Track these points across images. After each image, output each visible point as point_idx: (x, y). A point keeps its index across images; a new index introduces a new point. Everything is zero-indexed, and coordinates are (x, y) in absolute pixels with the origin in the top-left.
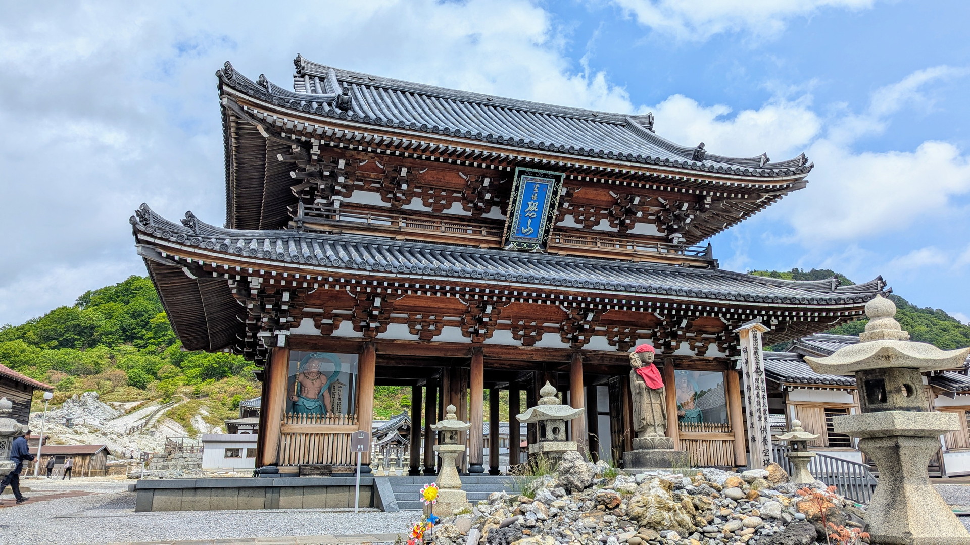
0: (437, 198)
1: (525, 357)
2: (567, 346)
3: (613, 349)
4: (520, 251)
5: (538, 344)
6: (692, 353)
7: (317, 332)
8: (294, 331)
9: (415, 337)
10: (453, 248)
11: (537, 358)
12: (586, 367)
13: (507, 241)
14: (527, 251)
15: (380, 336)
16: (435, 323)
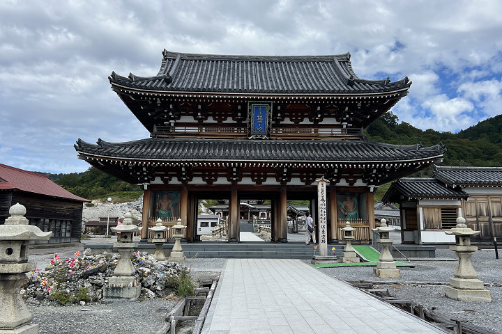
0: (220, 115)
1: (257, 190)
2: (279, 183)
3: (303, 184)
4: (257, 139)
5: (263, 183)
6: (347, 184)
7: (162, 182)
8: (152, 182)
9: (205, 183)
10: (224, 140)
11: (263, 190)
12: (287, 192)
13: (250, 135)
14: (260, 139)
15: (189, 183)
16: (213, 176)
